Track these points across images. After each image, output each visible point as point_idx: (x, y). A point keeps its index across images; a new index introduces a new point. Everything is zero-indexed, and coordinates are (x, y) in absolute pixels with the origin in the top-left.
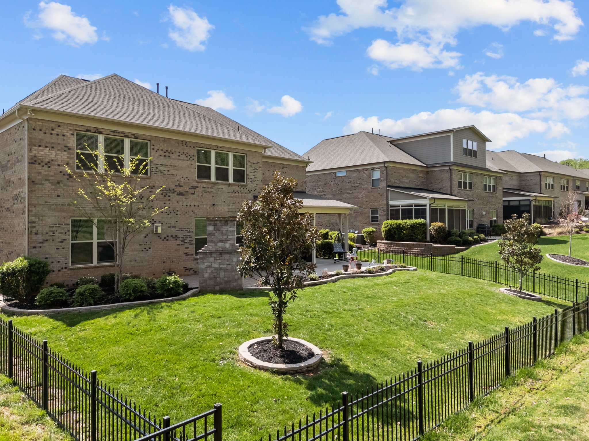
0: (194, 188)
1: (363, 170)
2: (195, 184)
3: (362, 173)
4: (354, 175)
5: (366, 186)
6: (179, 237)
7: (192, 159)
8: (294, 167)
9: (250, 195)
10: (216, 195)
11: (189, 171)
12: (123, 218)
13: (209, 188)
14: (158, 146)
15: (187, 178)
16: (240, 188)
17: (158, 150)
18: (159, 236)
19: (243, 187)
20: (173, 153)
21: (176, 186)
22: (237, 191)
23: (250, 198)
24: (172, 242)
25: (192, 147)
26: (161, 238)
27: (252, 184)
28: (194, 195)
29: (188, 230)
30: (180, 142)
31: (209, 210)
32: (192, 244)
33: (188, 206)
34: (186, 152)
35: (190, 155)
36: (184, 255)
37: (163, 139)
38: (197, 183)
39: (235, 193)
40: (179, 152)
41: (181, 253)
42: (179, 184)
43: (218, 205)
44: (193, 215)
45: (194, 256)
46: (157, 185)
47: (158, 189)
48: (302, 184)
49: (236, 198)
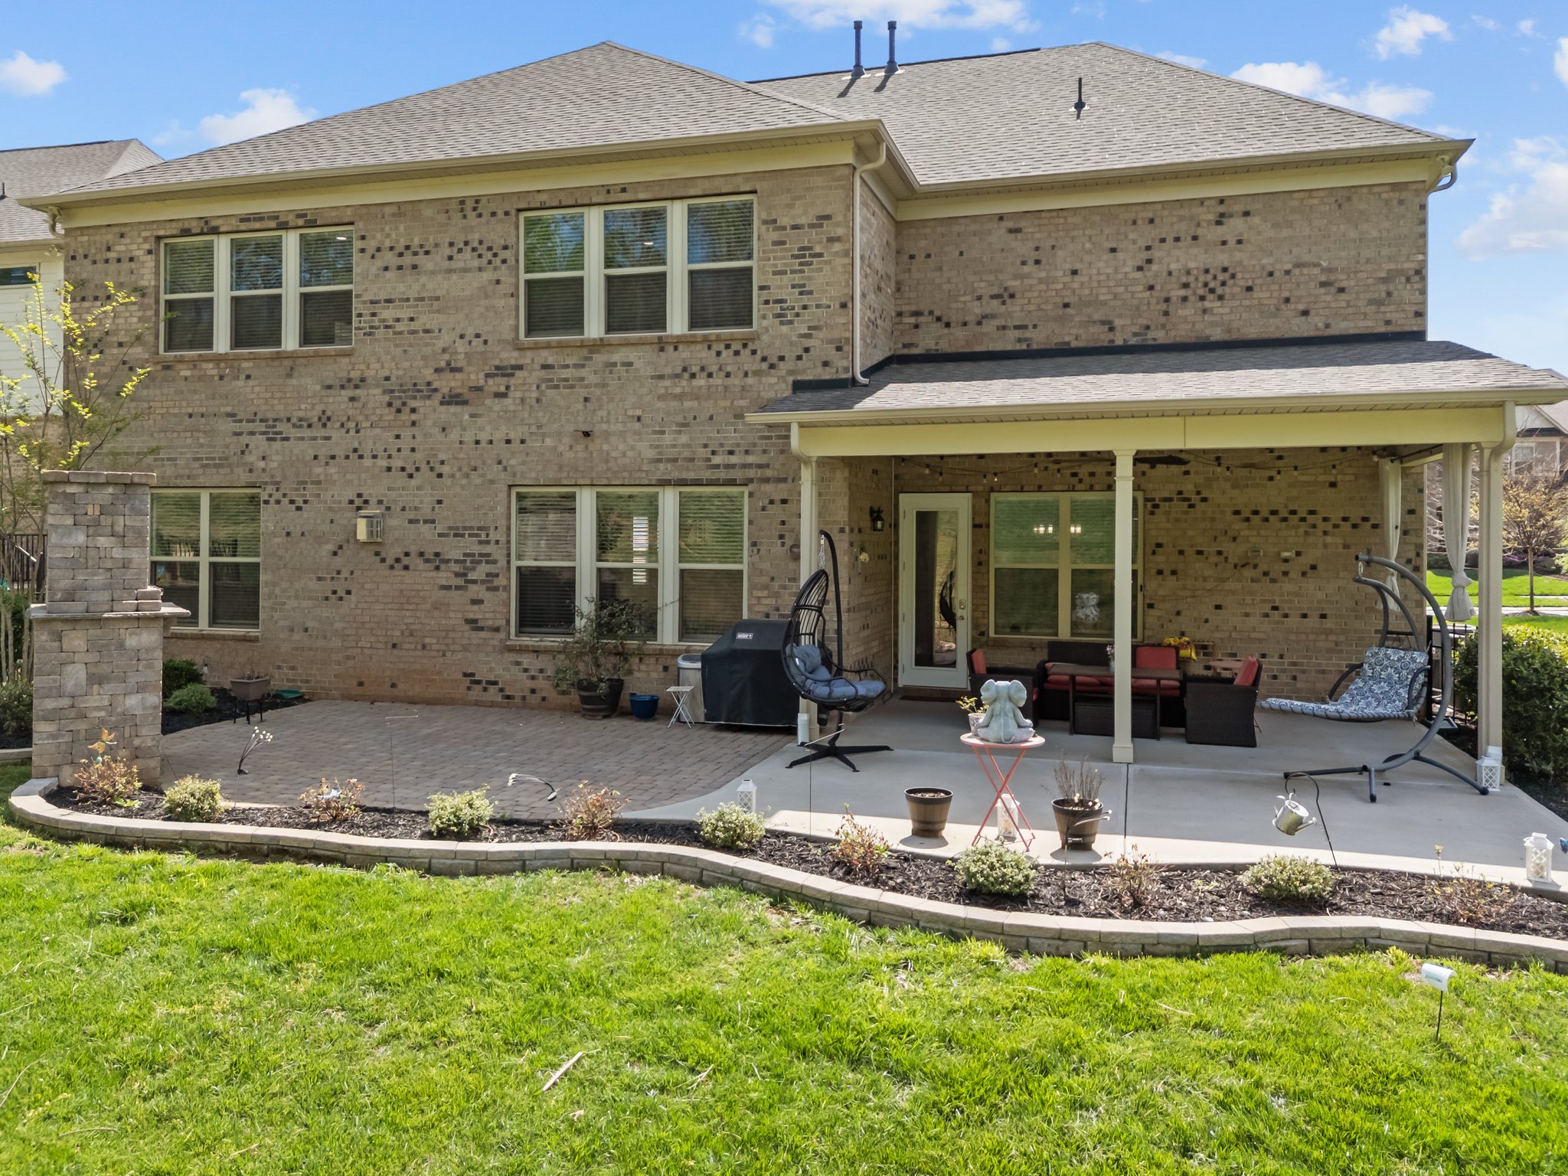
0: (505, 371)
2: (511, 357)
6: (447, 561)
7: (504, 261)
8: (1315, 201)
9: (774, 380)
10: (598, 392)
11: (487, 309)
12: (270, 489)
13: (567, 366)
14: (379, 236)
15: (478, 336)
16: (719, 354)
17: (379, 250)
18: (377, 554)
19: (736, 346)
20: (427, 253)
21: (437, 370)
22: (703, 369)
23: (771, 395)
24: (423, 577)
25: (500, 214)
26: (383, 560)
27: (785, 329)
28: (508, 401)
29: (480, 532)
30: (455, 206)
31: (569, 455)
32: (496, 589)
33: (483, 444)
34: (477, 236)
35: (490, 249)
36: (467, 627)
37: (394, 209)
38: (516, 354)
39: (693, 376)
40: (451, 244)
41: (456, 619)
42: (448, 364)
43: (607, 435)
44: (503, 475)
45: (502, 635)
46: (372, 373)
47: (377, 386)
48: (1383, 288)
49: (697, 399)
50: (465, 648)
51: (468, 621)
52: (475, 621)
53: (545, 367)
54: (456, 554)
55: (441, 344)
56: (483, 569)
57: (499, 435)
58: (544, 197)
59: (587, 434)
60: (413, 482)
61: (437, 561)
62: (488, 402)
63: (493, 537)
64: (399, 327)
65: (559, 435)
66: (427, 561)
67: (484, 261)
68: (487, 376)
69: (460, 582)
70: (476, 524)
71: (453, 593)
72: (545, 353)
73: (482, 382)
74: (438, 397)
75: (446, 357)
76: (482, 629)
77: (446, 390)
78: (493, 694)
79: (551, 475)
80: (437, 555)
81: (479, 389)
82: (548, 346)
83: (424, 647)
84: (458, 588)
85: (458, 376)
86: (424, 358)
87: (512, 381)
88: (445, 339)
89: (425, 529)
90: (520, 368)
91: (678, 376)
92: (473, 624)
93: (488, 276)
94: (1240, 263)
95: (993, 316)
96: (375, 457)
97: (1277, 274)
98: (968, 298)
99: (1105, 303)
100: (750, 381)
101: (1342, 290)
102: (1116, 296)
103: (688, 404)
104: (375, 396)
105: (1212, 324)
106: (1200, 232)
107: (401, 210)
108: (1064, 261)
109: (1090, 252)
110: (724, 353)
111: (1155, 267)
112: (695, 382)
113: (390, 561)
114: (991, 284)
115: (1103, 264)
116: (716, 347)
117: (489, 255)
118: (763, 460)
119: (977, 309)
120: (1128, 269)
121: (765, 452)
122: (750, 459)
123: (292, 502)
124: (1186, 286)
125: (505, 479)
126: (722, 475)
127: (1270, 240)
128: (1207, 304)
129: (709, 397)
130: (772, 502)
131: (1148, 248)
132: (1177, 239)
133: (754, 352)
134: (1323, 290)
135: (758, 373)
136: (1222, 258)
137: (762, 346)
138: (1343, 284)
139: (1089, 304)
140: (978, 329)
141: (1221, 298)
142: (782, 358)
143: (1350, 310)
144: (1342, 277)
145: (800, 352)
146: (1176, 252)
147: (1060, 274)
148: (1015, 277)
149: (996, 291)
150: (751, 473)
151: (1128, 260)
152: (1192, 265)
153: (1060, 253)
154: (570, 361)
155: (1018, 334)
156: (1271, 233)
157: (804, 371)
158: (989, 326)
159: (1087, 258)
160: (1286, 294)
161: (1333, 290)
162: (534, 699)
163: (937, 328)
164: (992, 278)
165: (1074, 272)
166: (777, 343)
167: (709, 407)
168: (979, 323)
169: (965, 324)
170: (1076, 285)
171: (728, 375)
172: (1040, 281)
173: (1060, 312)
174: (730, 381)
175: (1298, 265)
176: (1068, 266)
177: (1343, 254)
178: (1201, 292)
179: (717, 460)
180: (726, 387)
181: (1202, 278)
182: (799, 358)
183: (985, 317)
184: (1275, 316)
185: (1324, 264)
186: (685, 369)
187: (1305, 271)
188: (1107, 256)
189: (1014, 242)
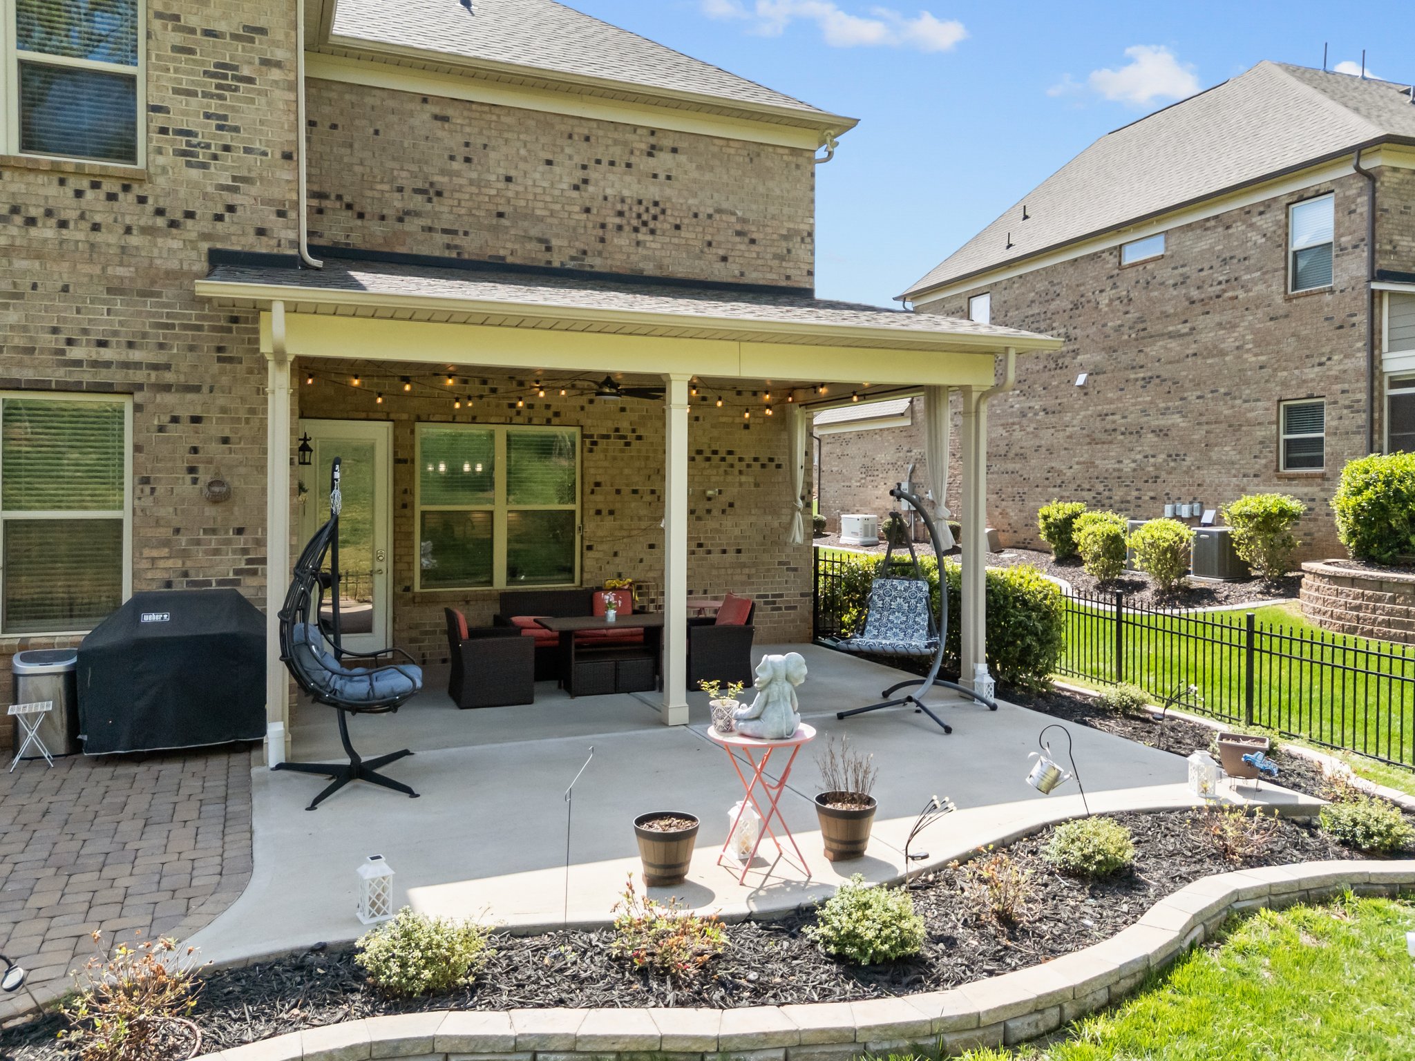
1: (1247, 212)
3: (1239, 228)
4: (1203, 245)
5: (1260, 288)
8: (732, 151)
9: (176, 244)
16: (79, 194)
19: (108, 186)
22: (49, 213)
23: (174, 265)
27: (195, 173)
39: (31, 222)
48: (784, 244)
49: (39, 256)
91: (2, 219)
94: (669, 199)
95: (417, 214)
97: (701, 216)
98: (386, 187)
99: (541, 219)
100: (135, 240)
101: (753, 241)
102: (552, 214)
103: (20, 264)
105: (646, 258)
106: (633, 160)
108: (496, 164)
109: (525, 160)
110: (90, 195)
111: (591, 189)
112: (34, 232)
114: (414, 175)
115: (538, 173)
116: (73, 183)
118: (161, 358)
119: (397, 202)
120: (565, 186)
121: (161, 346)
122: (136, 355)
124: (620, 214)
126: (87, 376)
127: (695, 181)
128: (641, 237)
129: (62, 256)
130: (175, 420)
131: (584, 167)
132: (612, 163)
133: (142, 200)
134: (738, 239)
135: (145, 230)
136: (652, 191)
137: (156, 191)
138: (754, 236)
139: (525, 217)
140: (398, 226)
141: (653, 232)
142: (190, 215)
143: (761, 262)
144: (754, 228)
145: (220, 210)
146: (611, 177)
147: (493, 178)
148: (443, 172)
149: (420, 185)
150: (139, 376)
151: (565, 176)
152: (626, 193)
153: (492, 155)
155: (446, 239)
156: (695, 174)
157: (227, 237)
158: (413, 225)
159: (522, 165)
160: (709, 238)
161: (746, 240)
163: (347, 219)
164: (415, 168)
166: (182, 192)
167: (61, 272)
168: (401, 220)
169: (383, 218)
170: (510, 194)
171: (96, 227)
172: (472, 182)
173: (494, 221)
174: (99, 237)
175: (719, 211)
176: (501, 171)
177: (754, 207)
178: (635, 222)
179: (75, 353)
180: (92, 246)
181: (635, 209)
182: (219, 218)
183: (407, 213)
184: (700, 258)
185: (740, 213)
186: (15, 210)
187: (724, 217)
188: (542, 168)
189: (440, 131)
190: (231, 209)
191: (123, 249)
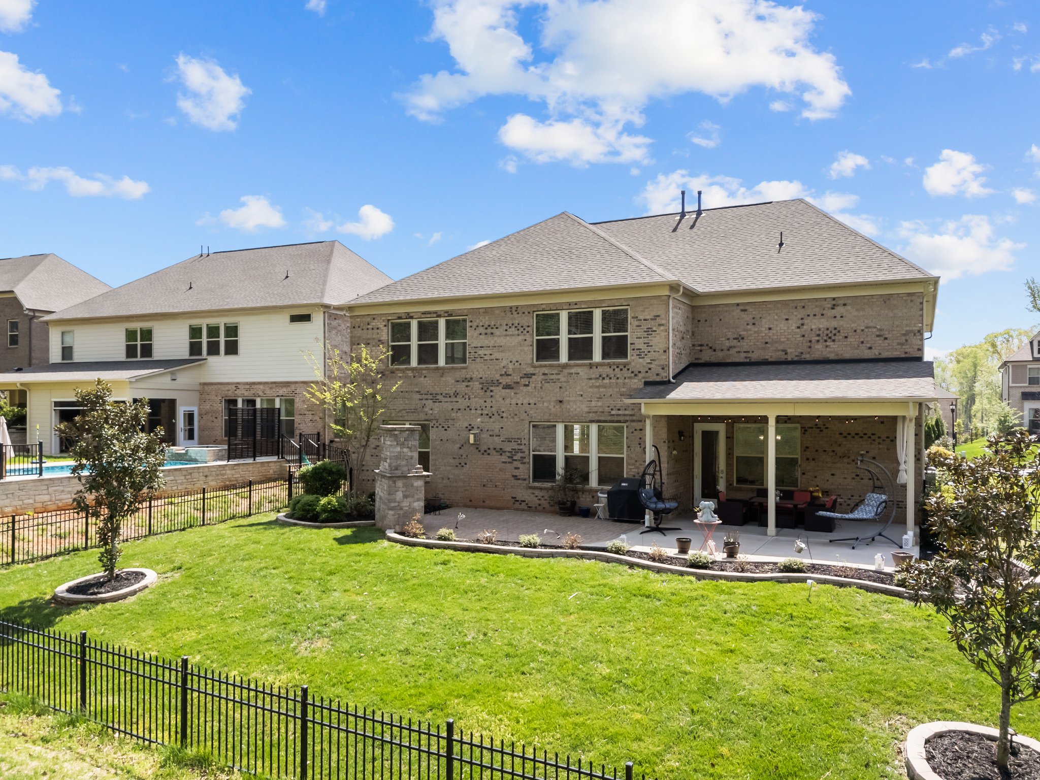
0: (528, 376)
2: (530, 370)
6: (505, 452)
7: (528, 332)
8: (875, 300)
9: (636, 381)
10: (565, 384)
11: (521, 351)
12: (434, 422)
13: (553, 374)
14: (478, 321)
15: (517, 362)
16: (614, 370)
17: (477, 326)
18: (477, 448)
19: (621, 367)
20: (497, 328)
21: (501, 375)
22: (607, 376)
23: (636, 387)
24: (495, 458)
25: (526, 313)
26: (480, 451)
27: (641, 360)
28: (529, 388)
29: (518, 440)
30: (508, 309)
31: (553, 410)
32: (524, 463)
33: (519, 405)
34: (517, 322)
35: (522, 327)
36: (513, 479)
37: (484, 310)
38: (532, 369)
39: (604, 378)
40: (507, 325)
41: (508, 475)
42: (506, 372)
43: (569, 401)
44: (527, 417)
45: (527, 482)
46: (475, 376)
47: (477, 381)
48: (904, 338)
49: (605, 388)
50: (512, 487)
51: (513, 476)
52: (516, 476)
53: (544, 374)
54: (509, 449)
55: (502, 365)
56: (519, 455)
57: (526, 401)
58: (544, 307)
59: (561, 402)
60: (491, 420)
61: (501, 451)
62: (522, 388)
63: (523, 442)
64: (486, 358)
65: (550, 401)
66: (497, 451)
67: (520, 331)
68: (521, 378)
69: (510, 460)
70: (516, 437)
71: (508, 465)
72: (544, 369)
73: (519, 380)
74: (501, 386)
75: (505, 370)
76: (519, 479)
77: (504, 383)
78: (523, 506)
79: (546, 417)
80: (501, 449)
81: (518, 383)
82: (545, 366)
83: (496, 486)
84: (509, 462)
85: (510, 377)
86: (496, 370)
87: (531, 380)
88: (504, 363)
89: (496, 438)
90: (534, 374)
91: (597, 379)
92: (515, 477)
93: (521, 338)
94: (842, 326)
95: (734, 347)
96: (476, 409)
97: (858, 331)
98: (723, 339)
99: (783, 342)
100: (627, 381)
101: (886, 339)
102: (788, 339)
103: (602, 390)
104: (476, 385)
105: (830, 352)
106: (824, 312)
107: (487, 311)
108: (765, 323)
109: (777, 320)
110: (616, 370)
111: (805, 327)
112: (604, 381)
113: (482, 451)
114: (734, 333)
115: (782, 326)
116: (613, 367)
117: (522, 329)
118: (632, 413)
119: (727, 344)
120: (793, 328)
121: (633, 409)
122: (627, 412)
123: (443, 427)
124: (819, 335)
125: (528, 419)
126: (615, 418)
127: (855, 316)
128: (828, 343)
129: (610, 387)
130: (636, 430)
131: (802, 319)
132: (815, 315)
133: (628, 369)
134: (878, 338)
135: (629, 378)
136: (834, 324)
137: (632, 367)
138: (886, 336)
139: (776, 342)
140: (728, 352)
141: (834, 341)
142: (640, 372)
143: (890, 347)
144: (886, 333)
145: (647, 370)
146: (814, 321)
147: (764, 329)
148: (744, 330)
149: (736, 336)
150: (627, 418)
151: (793, 324)
152: (821, 326)
153: (764, 320)
154: (554, 372)
155: (745, 355)
156: (856, 313)
157: (648, 377)
158: (733, 351)
159: (775, 323)
160: (862, 340)
161: (882, 338)
162: (540, 508)
163: (710, 352)
164: (734, 330)
165: (770, 329)
166: (638, 366)
167: (610, 391)
168: (728, 350)
169: (722, 350)
170: (770, 334)
171: (618, 378)
172: (755, 332)
173: (764, 346)
174: (618, 381)
175: (867, 327)
176: (767, 326)
177: (887, 323)
178: (825, 338)
179: (613, 412)
180: (617, 383)
181: (826, 332)
182: (647, 372)
183: (731, 347)
184: (857, 349)
185: (878, 327)
186: (600, 376)
187: (870, 330)
188: (784, 322)
189: (743, 315)
190: (650, 369)
191: (624, 384)
